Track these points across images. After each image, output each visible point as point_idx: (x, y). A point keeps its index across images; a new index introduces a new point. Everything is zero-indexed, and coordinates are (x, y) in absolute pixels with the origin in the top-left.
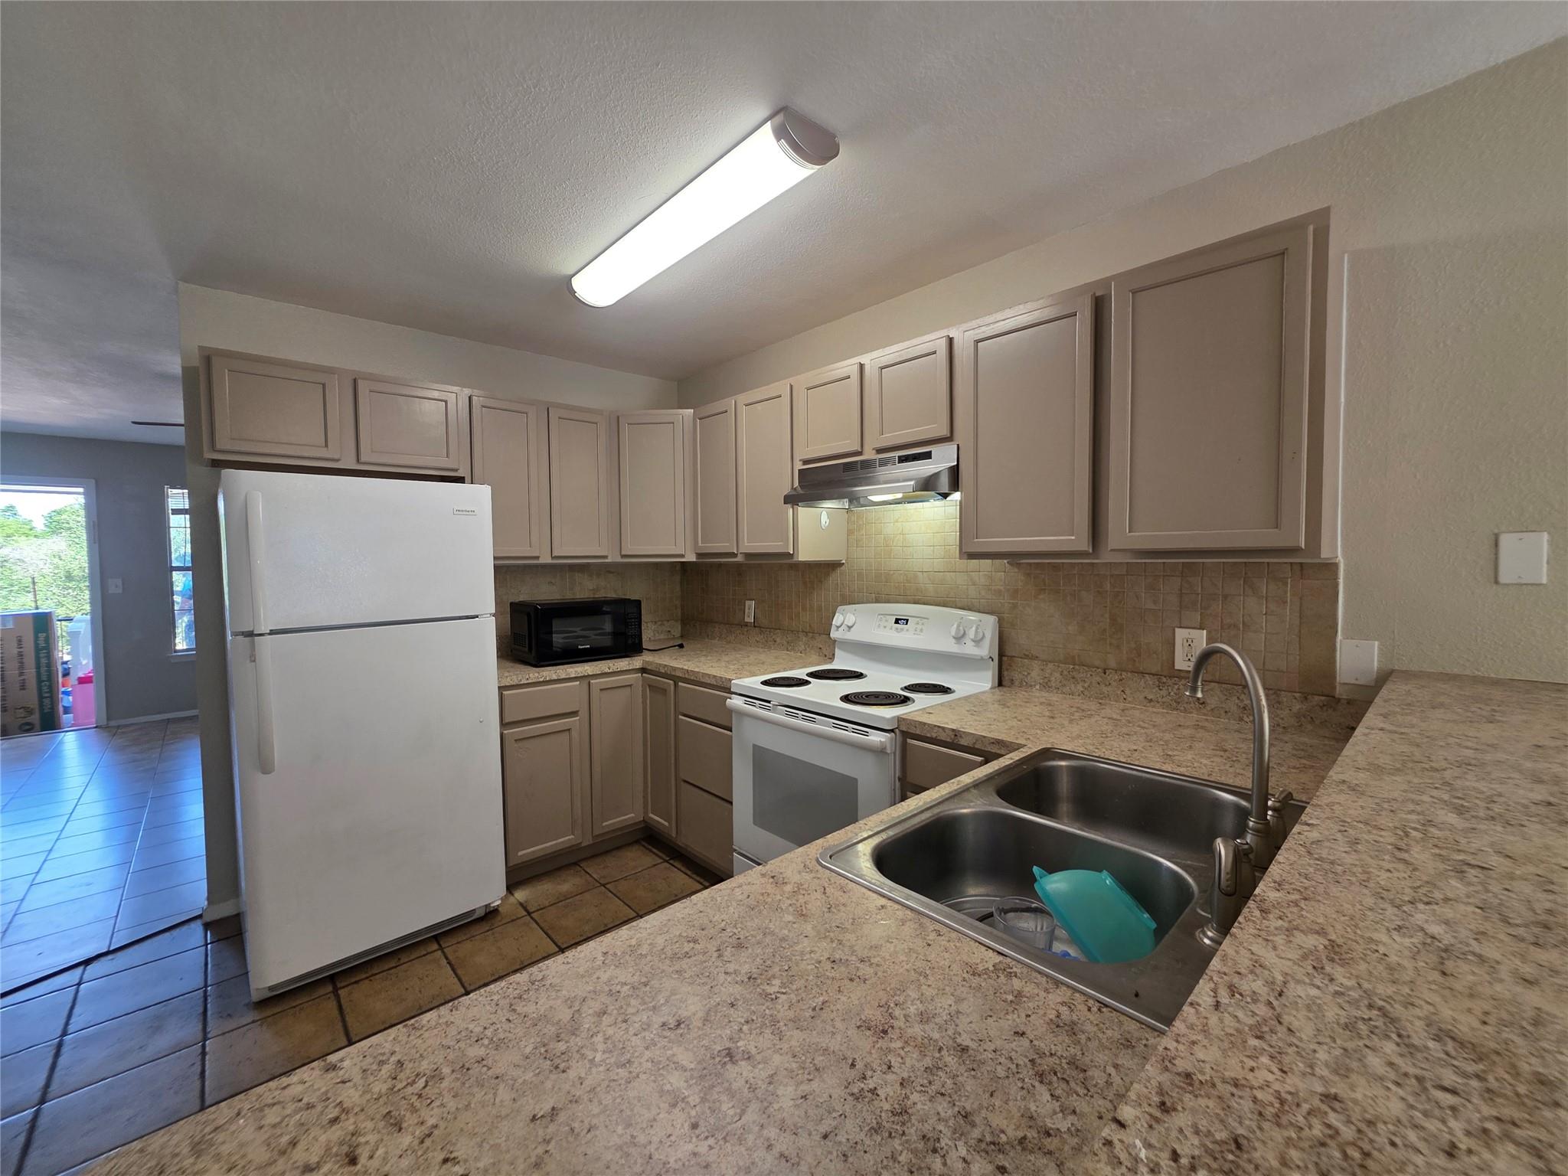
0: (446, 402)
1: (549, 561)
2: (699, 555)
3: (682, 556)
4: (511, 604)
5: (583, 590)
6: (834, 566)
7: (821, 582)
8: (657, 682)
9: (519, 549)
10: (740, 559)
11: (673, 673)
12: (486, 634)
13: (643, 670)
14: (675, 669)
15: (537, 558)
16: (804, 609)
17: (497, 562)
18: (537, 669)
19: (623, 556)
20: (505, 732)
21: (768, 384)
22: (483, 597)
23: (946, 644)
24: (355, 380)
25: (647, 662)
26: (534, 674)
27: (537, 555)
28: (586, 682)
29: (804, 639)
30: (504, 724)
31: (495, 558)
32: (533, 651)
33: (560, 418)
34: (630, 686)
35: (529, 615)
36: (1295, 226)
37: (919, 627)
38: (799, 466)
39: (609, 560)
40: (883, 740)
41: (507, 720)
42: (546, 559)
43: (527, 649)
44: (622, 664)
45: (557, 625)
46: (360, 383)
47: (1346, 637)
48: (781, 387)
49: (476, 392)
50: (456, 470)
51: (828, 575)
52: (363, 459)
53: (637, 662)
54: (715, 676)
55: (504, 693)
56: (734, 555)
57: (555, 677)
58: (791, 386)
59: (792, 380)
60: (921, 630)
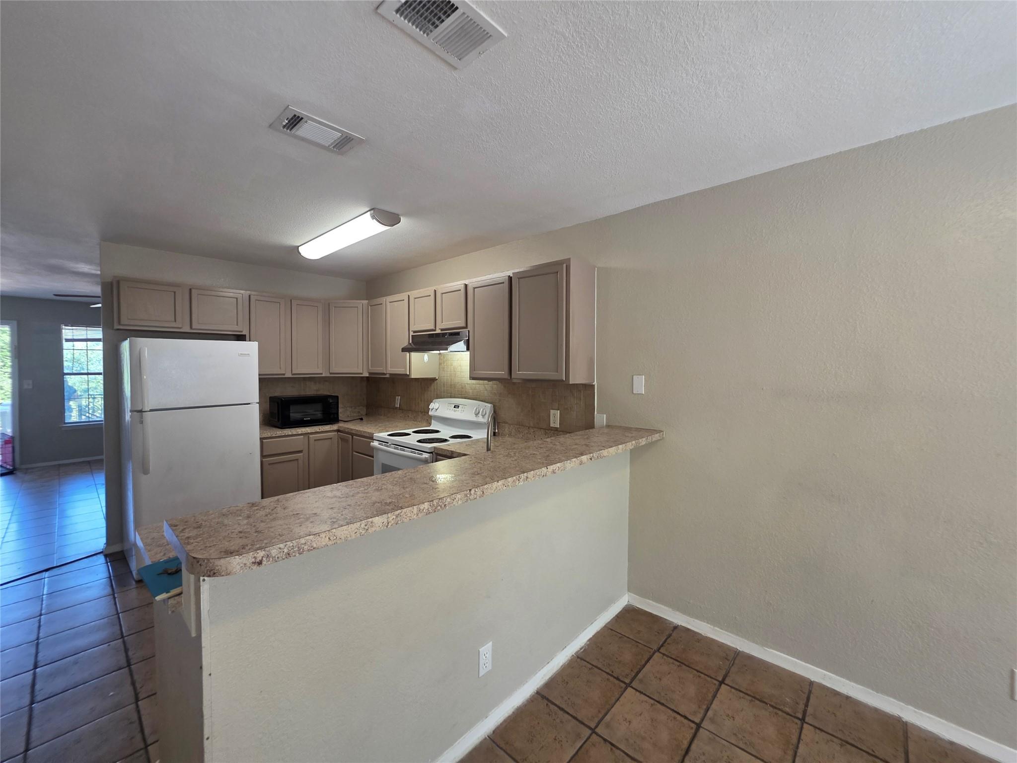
0: (237, 299)
1: (290, 376)
2: (370, 373)
3: (361, 374)
4: (270, 398)
5: (311, 390)
6: (433, 380)
7: (428, 387)
8: (346, 437)
9: (274, 370)
10: (388, 376)
11: (351, 432)
12: (254, 413)
13: (338, 431)
14: (352, 429)
15: (284, 374)
16: (421, 401)
17: (261, 377)
18: (282, 430)
19: (331, 373)
20: (264, 460)
21: (400, 293)
22: (254, 395)
23: (471, 417)
24: (190, 290)
25: (340, 427)
26: (280, 432)
27: (284, 373)
28: (308, 436)
29: (421, 415)
30: (263, 456)
31: (259, 375)
32: (280, 422)
33: (297, 305)
34: (331, 438)
35: (278, 403)
36: (559, 263)
37: (463, 409)
38: (412, 333)
39: (323, 375)
40: (427, 456)
41: (265, 454)
42: (289, 375)
43: (277, 420)
44: (327, 428)
45: (293, 409)
46: (193, 291)
47: (597, 413)
48: (404, 296)
49: (253, 293)
50: (242, 332)
51: (431, 384)
52: (194, 327)
53: (335, 427)
54: (369, 432)
55: (264, 441)
56: (385, 374)
57: (290, 433)
58: (409, 296)
59: (409, 293)
60: (463, 411)
